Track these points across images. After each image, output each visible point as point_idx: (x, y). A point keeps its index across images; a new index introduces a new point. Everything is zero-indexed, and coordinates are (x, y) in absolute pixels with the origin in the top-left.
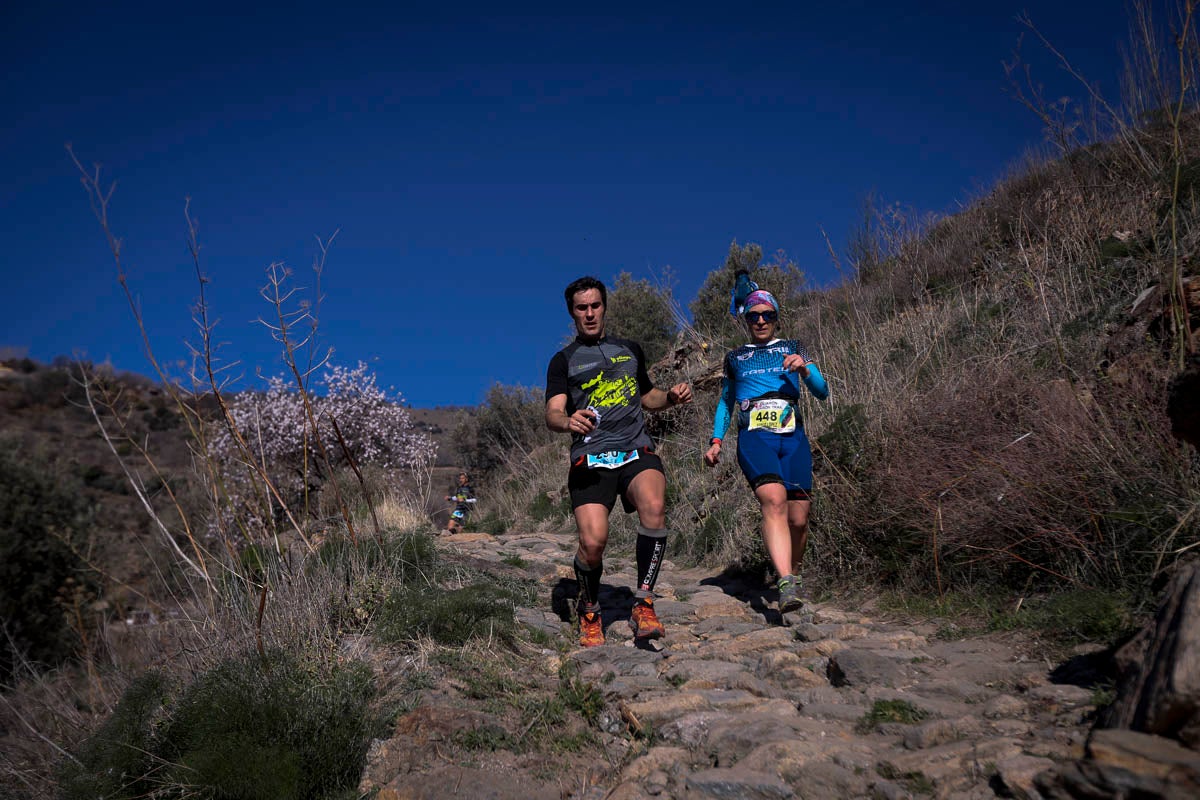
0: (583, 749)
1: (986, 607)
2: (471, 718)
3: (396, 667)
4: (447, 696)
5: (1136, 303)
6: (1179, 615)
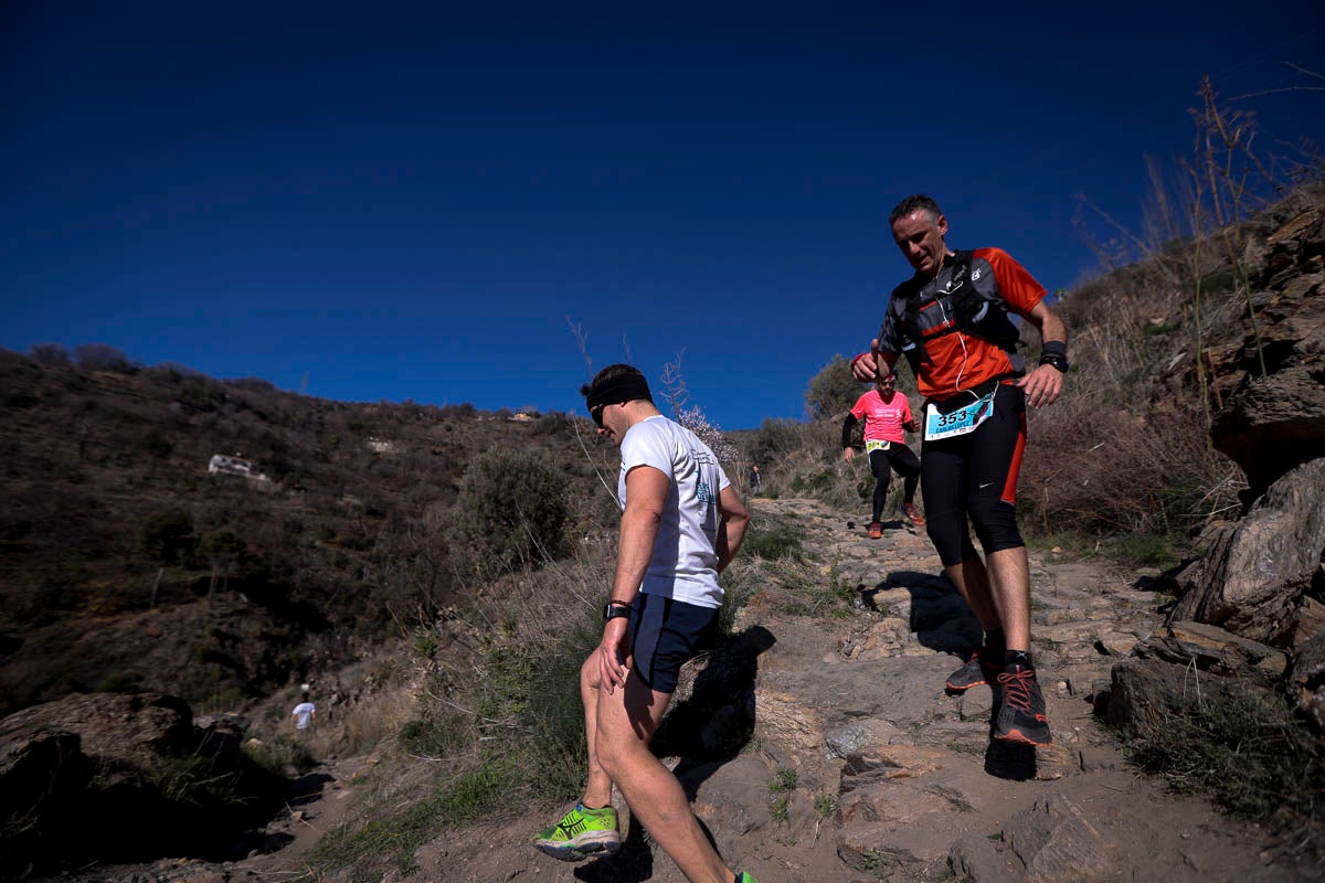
0: (847, 617)
1: (1076, 544)
2: (788, 599)
4: (773, 587)
5: (1172, 364)
6: (1226, 556)
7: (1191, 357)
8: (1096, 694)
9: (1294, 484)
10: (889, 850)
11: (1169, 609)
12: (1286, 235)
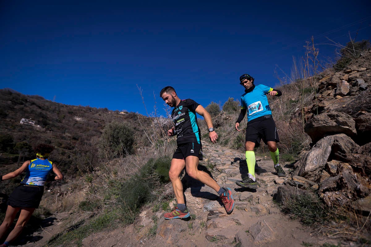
5: (296, 110)
6: (306, 159)
7: (301, 109)
8: (273, 194)
9: (322, 142)
10: (219, 236)
11: (292, 173)
12: (323, 80)
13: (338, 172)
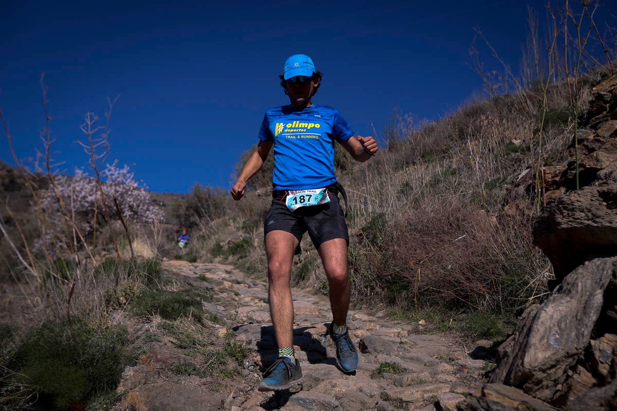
0: (235, 377)
1: (437, 318)
2: (179, 358)
3: (140, 329)
4: (166, 346)
5: (520, 177)
6: (530, 330)
7: (532, 172)
9: (580, 276)
11: (490, 375)
12: (604, 88)
13: (612, 373)
